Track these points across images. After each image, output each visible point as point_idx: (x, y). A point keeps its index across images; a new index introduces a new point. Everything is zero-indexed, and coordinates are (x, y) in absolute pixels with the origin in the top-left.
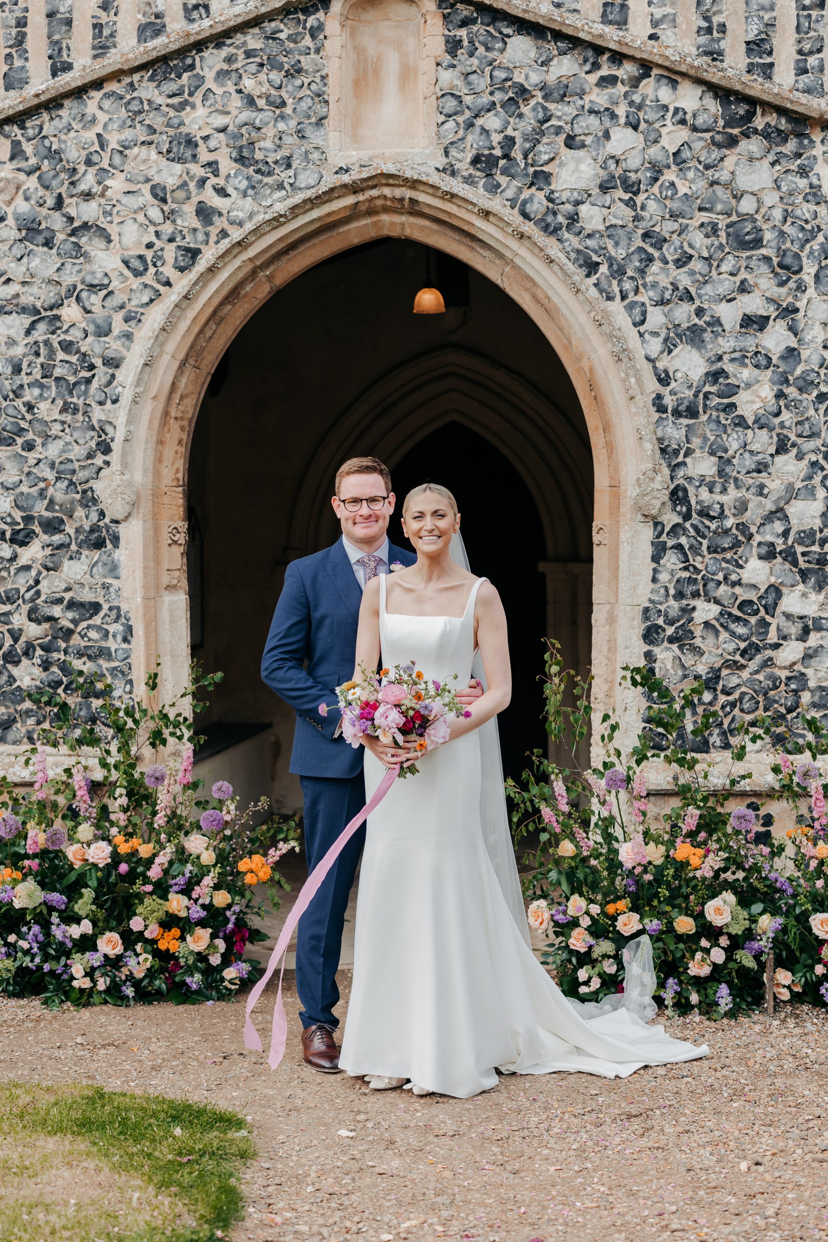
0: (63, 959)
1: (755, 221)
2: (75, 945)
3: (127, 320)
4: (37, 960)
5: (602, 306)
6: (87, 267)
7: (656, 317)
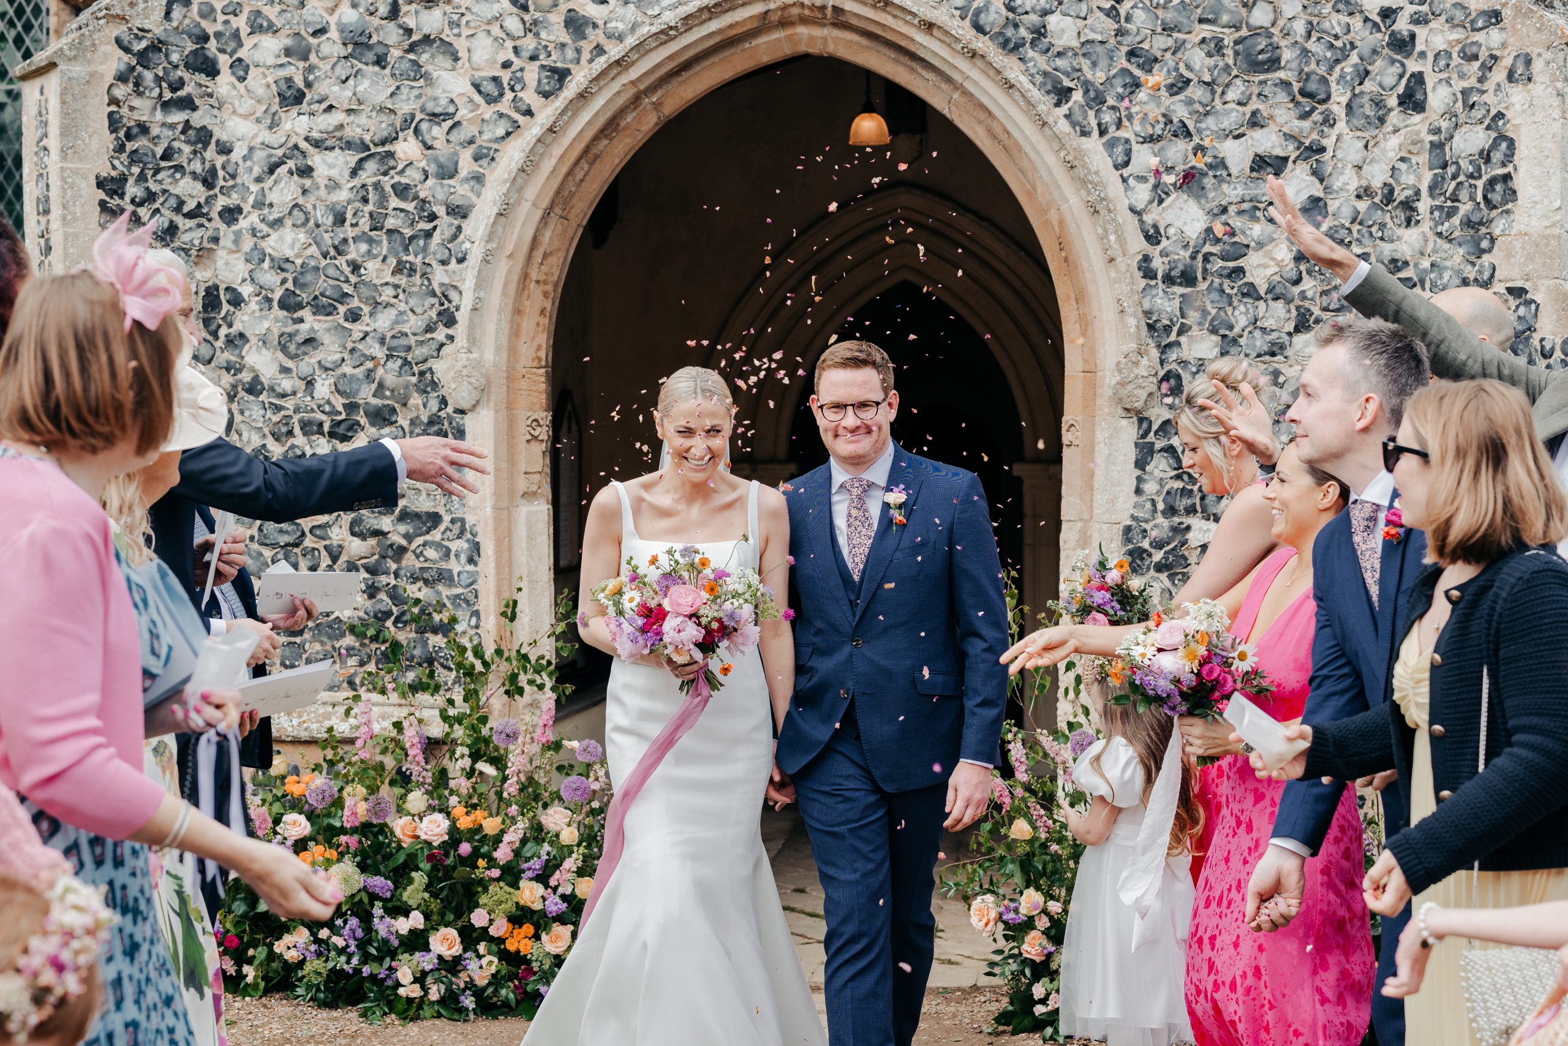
0: (388, 959)
1: (1270, 36)
2: (402, 944)
3: (477, 158)
4: (355, 961)
5: (1075, 144)
6: (429, 91)
7: (1145, 158)
